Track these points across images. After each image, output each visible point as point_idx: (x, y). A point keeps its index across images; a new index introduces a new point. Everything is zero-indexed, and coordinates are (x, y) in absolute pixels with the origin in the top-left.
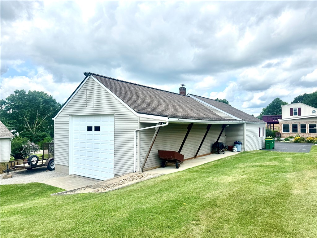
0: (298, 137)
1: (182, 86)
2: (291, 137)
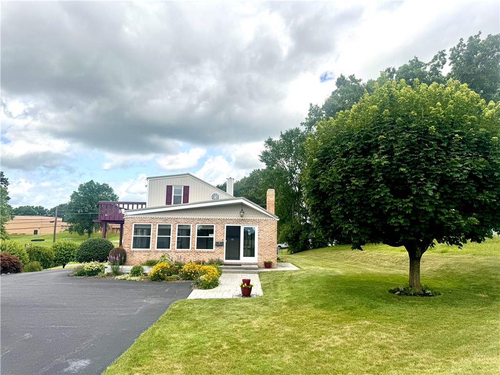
0: (168, 262)
2: (151, 264)
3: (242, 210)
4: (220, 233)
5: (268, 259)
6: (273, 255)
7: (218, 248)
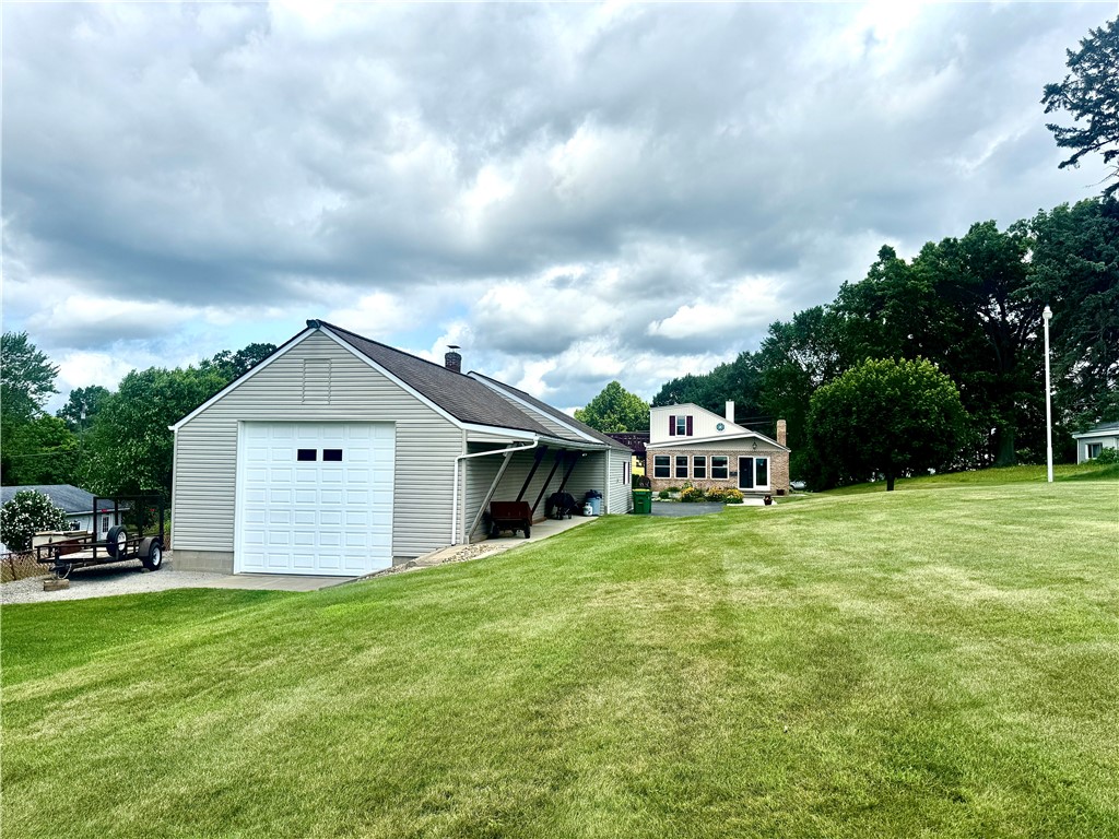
0: (690, 489)
1: (452, 350)
2: (675, 490)
3: (754, 443)
4: (734, 464)
5: (781, 487)
6: (786, 484)
7: (732, 477)
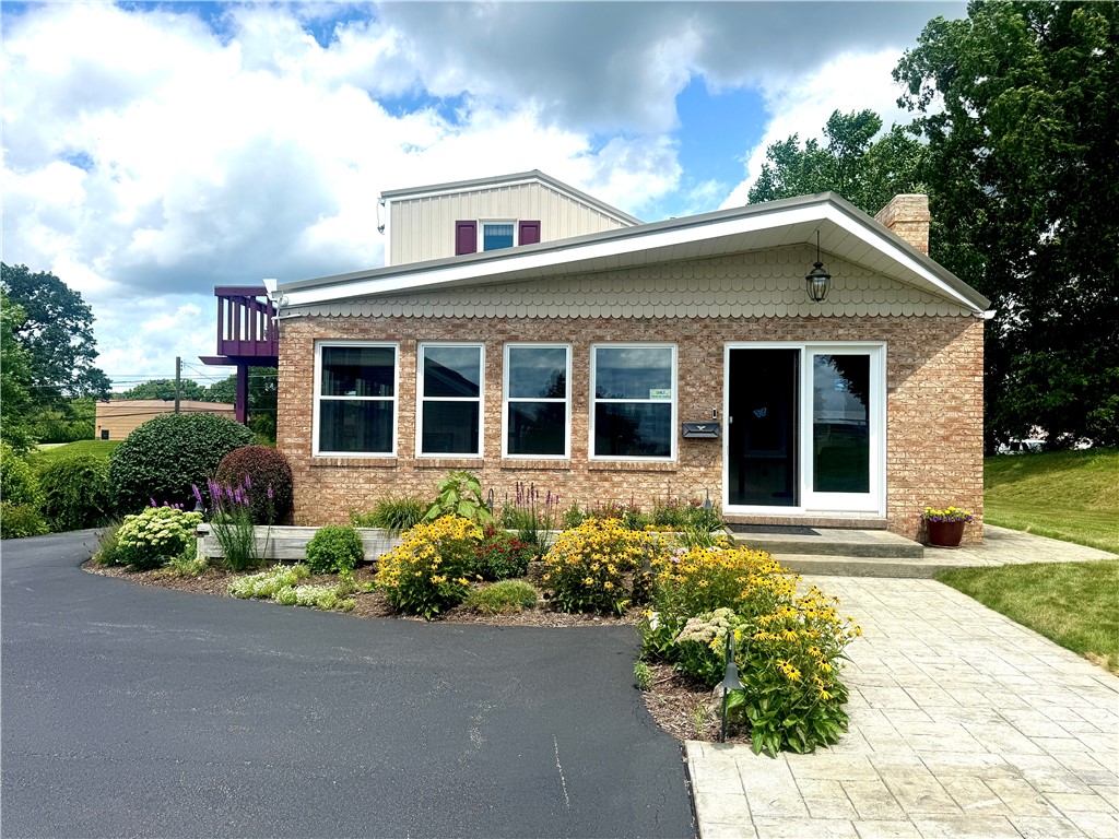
2: (397, 518)
3: (818, 266)
4: (704, 383)
5: (944, 503)
6: (965, 486)
7: (695, 452)
